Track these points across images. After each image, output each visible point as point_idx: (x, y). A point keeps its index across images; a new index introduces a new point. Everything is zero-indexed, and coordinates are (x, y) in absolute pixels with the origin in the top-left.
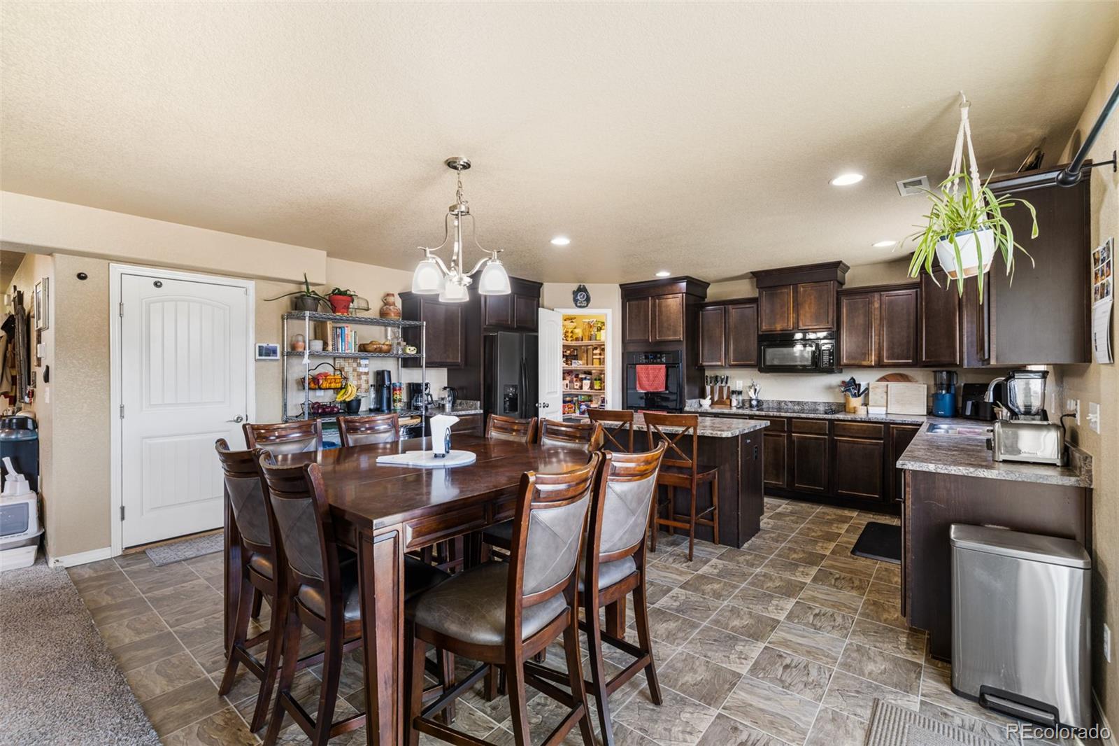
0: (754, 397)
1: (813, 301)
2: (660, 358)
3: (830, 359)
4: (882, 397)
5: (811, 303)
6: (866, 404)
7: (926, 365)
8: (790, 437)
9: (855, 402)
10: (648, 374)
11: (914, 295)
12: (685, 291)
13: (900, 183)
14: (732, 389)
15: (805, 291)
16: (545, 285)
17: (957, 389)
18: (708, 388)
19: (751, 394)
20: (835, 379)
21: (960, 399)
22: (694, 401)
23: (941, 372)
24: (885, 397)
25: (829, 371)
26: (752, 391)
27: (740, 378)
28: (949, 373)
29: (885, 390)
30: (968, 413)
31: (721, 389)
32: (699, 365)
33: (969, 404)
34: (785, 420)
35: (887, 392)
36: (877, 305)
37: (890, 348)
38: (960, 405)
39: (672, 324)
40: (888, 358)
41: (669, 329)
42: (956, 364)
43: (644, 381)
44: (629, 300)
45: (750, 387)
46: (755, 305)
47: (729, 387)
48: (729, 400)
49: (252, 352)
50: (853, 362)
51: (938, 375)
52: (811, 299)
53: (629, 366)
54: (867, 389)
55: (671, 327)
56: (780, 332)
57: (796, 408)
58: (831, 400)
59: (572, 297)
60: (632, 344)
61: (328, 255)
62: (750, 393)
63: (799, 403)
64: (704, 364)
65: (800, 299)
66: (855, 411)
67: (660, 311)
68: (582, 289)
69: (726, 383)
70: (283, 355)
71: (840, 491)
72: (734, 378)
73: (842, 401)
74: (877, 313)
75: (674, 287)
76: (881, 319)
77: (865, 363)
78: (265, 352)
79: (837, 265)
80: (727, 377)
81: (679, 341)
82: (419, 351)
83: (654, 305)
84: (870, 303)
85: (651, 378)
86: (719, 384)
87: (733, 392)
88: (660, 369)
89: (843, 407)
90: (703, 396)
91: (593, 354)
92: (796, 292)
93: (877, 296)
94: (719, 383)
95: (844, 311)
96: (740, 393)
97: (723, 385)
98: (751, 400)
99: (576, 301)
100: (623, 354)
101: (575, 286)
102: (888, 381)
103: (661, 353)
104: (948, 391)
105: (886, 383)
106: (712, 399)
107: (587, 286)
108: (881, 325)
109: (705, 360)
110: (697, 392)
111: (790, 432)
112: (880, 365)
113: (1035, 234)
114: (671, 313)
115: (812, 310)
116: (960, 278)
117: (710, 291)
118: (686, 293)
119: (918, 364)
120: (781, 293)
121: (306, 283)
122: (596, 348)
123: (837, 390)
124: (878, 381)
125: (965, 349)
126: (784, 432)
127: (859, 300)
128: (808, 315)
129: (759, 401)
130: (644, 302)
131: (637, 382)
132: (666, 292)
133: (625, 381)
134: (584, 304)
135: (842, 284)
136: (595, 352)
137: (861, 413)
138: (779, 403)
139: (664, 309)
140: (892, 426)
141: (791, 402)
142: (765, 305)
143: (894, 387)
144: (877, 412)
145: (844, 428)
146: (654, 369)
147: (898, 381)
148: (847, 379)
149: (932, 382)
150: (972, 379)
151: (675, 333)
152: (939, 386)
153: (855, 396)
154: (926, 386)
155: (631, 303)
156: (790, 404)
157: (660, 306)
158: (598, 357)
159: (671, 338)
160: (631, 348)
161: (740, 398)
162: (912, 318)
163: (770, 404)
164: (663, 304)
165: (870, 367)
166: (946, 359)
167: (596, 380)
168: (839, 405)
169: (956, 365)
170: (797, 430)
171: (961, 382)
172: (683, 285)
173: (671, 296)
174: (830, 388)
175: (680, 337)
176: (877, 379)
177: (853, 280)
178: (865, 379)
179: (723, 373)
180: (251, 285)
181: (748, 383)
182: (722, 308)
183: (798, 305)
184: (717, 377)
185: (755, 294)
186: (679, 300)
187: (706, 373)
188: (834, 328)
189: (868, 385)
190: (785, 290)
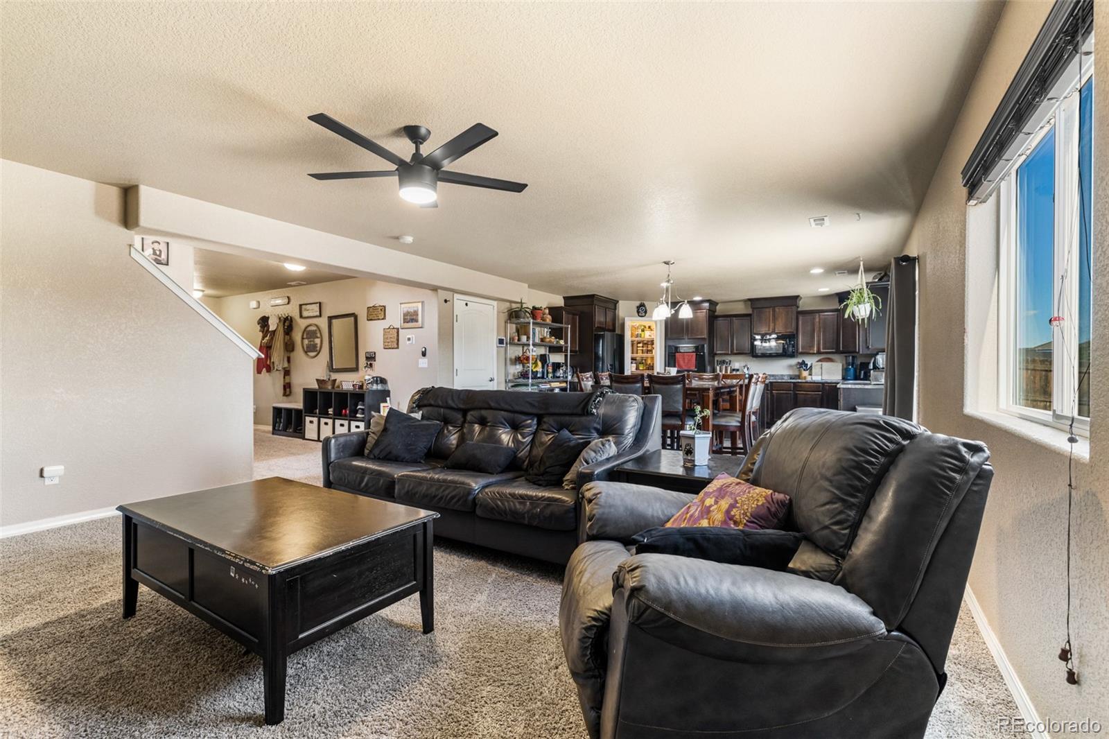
0: (747, 372)
1: (783, 317)
3: (793, 349)
4: (819, 370)
6: (810, 374)
7: (842, 353)
8: (771, 393)
9: (805, 374)
10: (684, 359)
11: (836, 316)
13: (837, 272)
14: (733, 368)
15: (779, 311)
16: (620, 302)
17: (857, 365)
18: (719, 367)
19: (745, 370)
20: (793, 361)
21: (858, 371)
23: (849, 356)
24: (821, 370)
25: (792, 356)
26: (746, 369)
27: (737, 361)
28: (853, 357)
29: (821, 366)
30: (862, 377)
31: (727, 368)
32: (714, 353)
33: (863, 372)
34: (769, 384)
35: (822, 368)
36: (817, 320)
37: (825, 343)
38: (858, 374)
39: (700, 328)
40: (823, 349)
41: (698, 331)
43: (682, 363)
45: (744, 367)
46: (749, 318)
47: (731, 367)
49: (495, 341)
50: (804, 351)
51: (848, 358)
53: (671, 354)
54: (811, 367)
58: (791, 373)
59: (636, 310)
61: (529, 287)
63: (773, 376)
64: (718, 353)
65: (776, 316)
66: (805, 378)
68: (642, 305)
69: (730, 364)
70: (507, 344)
72: (734, 361)
73: (797, 373)
74: (818, 324)
75: (701, 306)
76: (820, 328)
77: (811, 352)
78: (501, 341)
79: (797, 297)
80: (730, 361)
81: (704, 339)
82: (566, 342)
84: (814, 319)
85: (686, 361)
86: (725, 365)
87: (734, 370)
88: (691, 356)
89: (799, 377)
91: (637, 347)
92: (774, 311)
93: (817, 315)
94: (725, 363)
95: (800, 323)
96: (738, 370)
97: (728, 366)
98: (745, 374)
99: (638, 312)
100: (665, 346)
101: (638, 303)
102: (822, 362)
104: (852, 367)
107: (646, 303)
108: (819, 331)
109: (718, 350)
111: (772, 390)
112: (819, 353)
113: (880, 308)
114: (699, 321)
115: (783, 322)
116: (860, 318)
117: (718, 307)
118: (708, 309)
119: (838, 352)
120: (765, 311)
121: (521, 303)
122: (640, 343)
123: (795, 367)
124: (817, 361)
125: (861, 344)
127: (808, 317)
128: (781, 324)
131: (676, 364)
134: (644, 314)
135: (798, 307)
136: (639, 345)
137: (809, 379)
140: (826, 384)
141: (769, 375)
142: (755, 317)
143: (825, 365)
144: (816, 378)
145: (801, 386)
147: (827, 361)
148: (800, 361)
149: (844, 362)
150: (864, 360)
151: (702, 334)
152: (848, 364)
153: (804, 370)
154: (842, 364)
158: (641, 348)
159: (699, 337)
162: (835, 327)
165: (814, 354)
166: (851, 349)
167: (640, 363)
168: (796, 376)
169: (856, 352)
170: (775, 389)
171: (858, 362)
172: (706, 305)
173: (699, 311)
174: (790, 367)
175: (705, 336)
176: (817, 360)
177: (803, 305)
178: (810, 361)
179: (727, 358)
180: (495, 303)
181: (743, 364)
182: (729, 319)
183: (775, 319)
184: (724, 361)
185: (750, 311)
186: (704, 314)
187: (716, 358)
188: (795, 332)
189: (812, 364)
190: (767, 310)
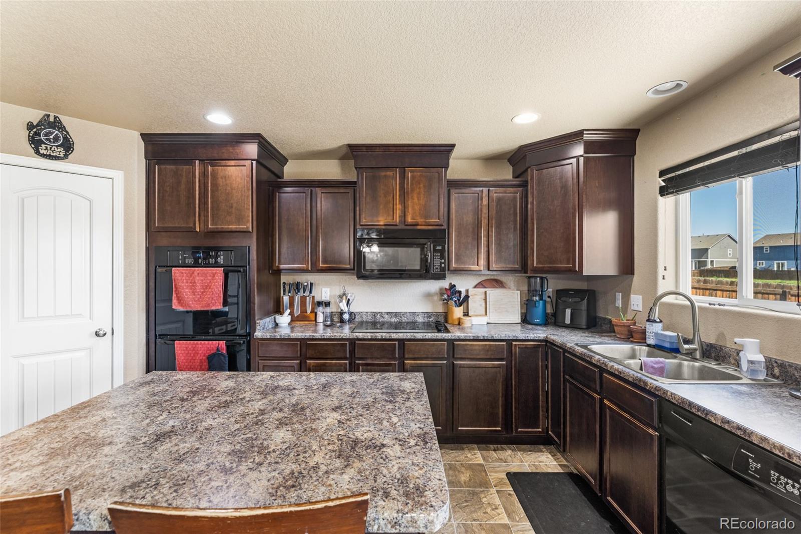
0: (345, 309)
1: (422, 190)
2: (216, 257)
3: (441, 263)
4: (481, 305)
5: (419, 193)
6: (466, 313)
9: (457, 312)
10: (193, 282)
11: (520, 194)
12: (256, 157)
14: (317, 299)
15: (413, 177)
18: (286, 299)
19: (343, 305)
20: (434, 286)
22: (268, 319)
23: (534, 278)
24: (484, 305)
25: (440, 276)
26: (344, 302)
27: (327, 284)
28: (542, 278)
29: (483, 296)
30: (568, 321)
31: (303, 300)
32: (275, 268)
33: (569, 311)
34: (397, 343)
35: (485, 300)
36: (485, 202)
37: (498, 252)
39: (235, 205)
40: (496, 263)
41: (230, 213)
42: (576, 271)
43: (187, 294)
44: (159, 162)
45: (341, 297)
46: (350, 191)
47: (313, 297)
48: (314, 314)
50: (459, 265)
51: (533, 280)
52: (419, 188)
53: (159, 270)
54: (467, 297)
55: (234, 211)
56: (383, 227)
57: (394, 320)
58: (430, 309)
60: (163, 234)
62: (341, 304)
63: (396, 314)
64: (282, 266)
65: (408, 187)
66: (459, 322)
67: (215, 186)
68: (52, 124)
69: (311, 292)
71: (459, 428)
72: (319, 284)
73: (441, 309)
74: (486, 209)
75: (237, 150)
76: (488, 218)
77: (474, 267)
79: (450, 149)
80: (311, 284)
81: (246, 232)
83: (204, 174)
84: (480, 199)
85: (199, 287)
86: (301, 293)
87: (319, 304)
88: (214, 275)
89: (444, 317)
90: (278, 310)
92: (403, 176)
93: (485, 192)
94: (302, 291)
95: (453, 206)
96: (327, 304)
97: (307, 293)
98: (341, 313)
99: (35, 143)
100: (147, 249)
102: (485, 288)
103: (217, 249)
104: (541, 298)
105: (483, 290)
106: (291, 314)
108: (489, 225)
109: (282, 260)
110: (271, 305)
111: (402, 358)
112: (489, 270)
114: (232, 189)
115: (421, 202)
118: (258, 161)
119: (526, 270)
120: (385, 176)
123: (436, 298)
124: (475, 287)
126: (394, 359)
127: (469, 195)
128: (416, 208)
129: (351, 314)
130: (186, 167)
131: (174, 295)
132: (225, 156)
133: (152, 294)
134: (58, 152)
137: (466, 323)
138: (374, 314)
139: (220, 182)
140: (514, 343)
141: (388, 313)
142: (365, 191)
143: (493, 293)
144: (478, 321)
146: (205, 275)
147: (493, 286)
148: (449, 285)
149: (525, 288)
151: (240, 219)
152: (532, 292)
153: (456, 304)
154: (519, 292)
155: (163, 167)
156: (386, 316)
157: (214, 176)
159: (233, 227)
160: (164, 241)
161: (328, 310)
162: (519, 218)
163: (364, 316)
164: (221, 174)
165: (479, 271)
166: (562, 266)
170: (411, 356)
171: (550, 288)
172: (252, 150)
173: (232, 163)
174: (428, 296)
175: (248, 226)
176: (476, 283)
178: (464, 284)
179: (305, 279)
181: (338, 291)
182: (308, 190)
183: (404, 195)
184: (298, 284)
185: (352, 176)
186: (245, 171)
187: (284, 278)
188: (445, 227)
189: (467, 291)
190: (389, 173)
